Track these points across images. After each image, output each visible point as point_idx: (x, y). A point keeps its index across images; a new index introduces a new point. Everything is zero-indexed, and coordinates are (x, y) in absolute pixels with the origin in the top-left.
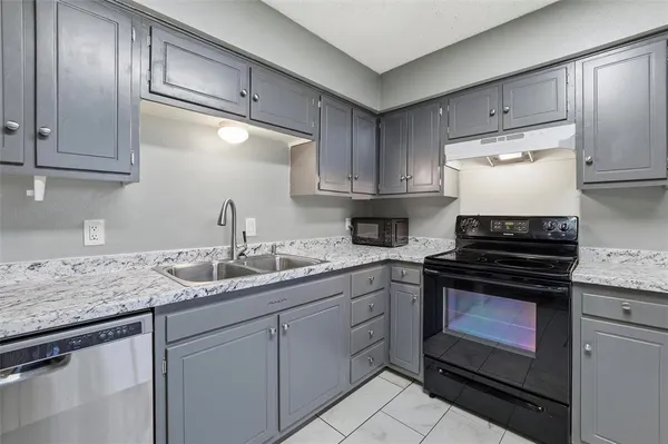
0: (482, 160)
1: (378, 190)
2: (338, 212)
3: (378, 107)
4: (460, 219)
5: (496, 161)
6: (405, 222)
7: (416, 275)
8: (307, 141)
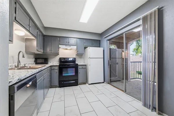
0: (64, 49)
1: (44, 52)
2: (32, 56)
3: (44, 34)
4: (60, 58)
5: (66, 49)
6: (47, 58)
7: (57, 68)
8: (35, 38)
